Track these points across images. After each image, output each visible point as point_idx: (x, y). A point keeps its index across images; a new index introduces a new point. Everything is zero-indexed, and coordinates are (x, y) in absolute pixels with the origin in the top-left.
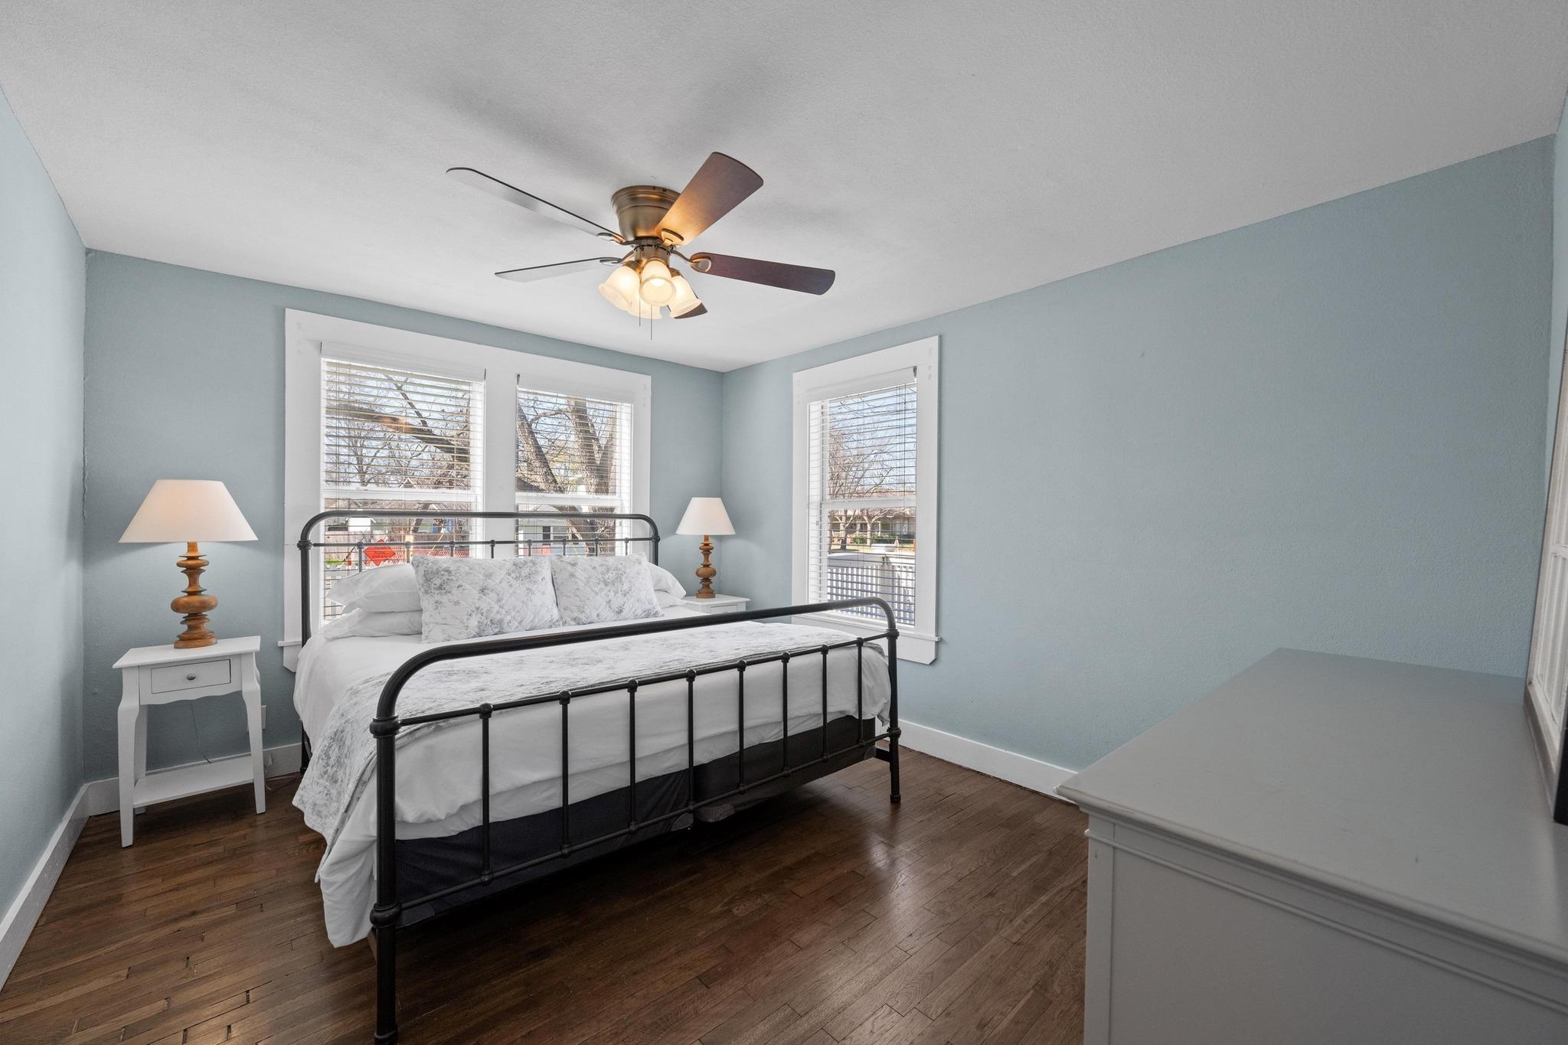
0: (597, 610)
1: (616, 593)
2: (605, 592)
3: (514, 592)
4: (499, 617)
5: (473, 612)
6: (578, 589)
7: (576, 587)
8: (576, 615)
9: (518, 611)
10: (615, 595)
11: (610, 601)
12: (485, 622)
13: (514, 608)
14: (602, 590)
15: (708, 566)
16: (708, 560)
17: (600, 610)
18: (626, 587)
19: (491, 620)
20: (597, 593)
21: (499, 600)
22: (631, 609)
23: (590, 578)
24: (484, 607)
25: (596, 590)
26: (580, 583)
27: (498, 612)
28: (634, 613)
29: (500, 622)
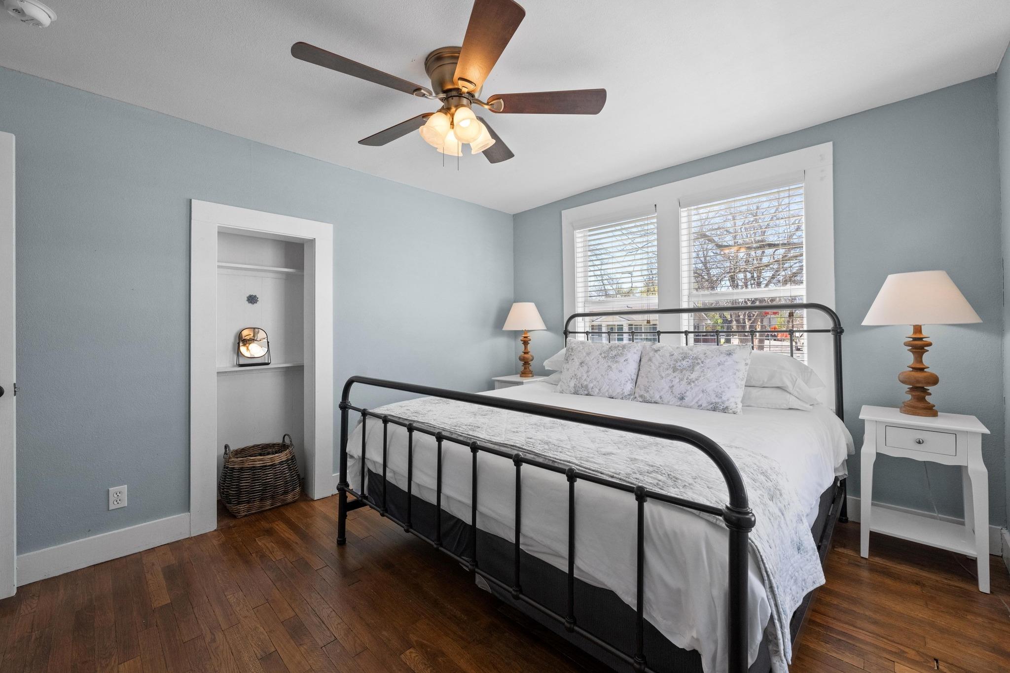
0: (659, 392)
1: (681, 380)
2: (669, 378)
3: (598, 367)
4: (585, 383)
5: (573, 377)
6: (649, 372)
7: (649, 370)
8: (642, 393)
9: (598, 381)
10: (679, 382)
11: (673, 386)
12: (578, 385)
13: (595, 379)
14: (668, 375)
15: (922, 370)
16: (921, 362)
17: (662, 393)
18: (693, 376)
19: (581, 385)
20: (662, 377)
21: (588, 372)
22: (694, 398)
23: (663, 363)
24: (579, 375)
25: (663, 375)
26: (653, 367)
27: (585, 380)
28: (697, 402)
29: (586, 386)
